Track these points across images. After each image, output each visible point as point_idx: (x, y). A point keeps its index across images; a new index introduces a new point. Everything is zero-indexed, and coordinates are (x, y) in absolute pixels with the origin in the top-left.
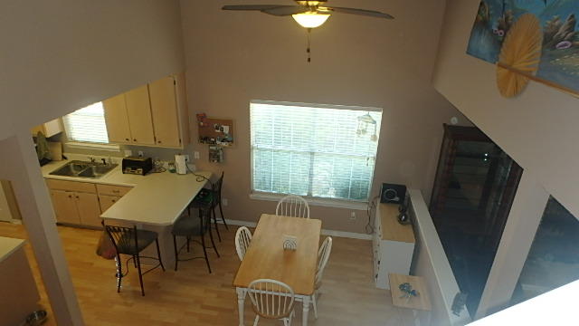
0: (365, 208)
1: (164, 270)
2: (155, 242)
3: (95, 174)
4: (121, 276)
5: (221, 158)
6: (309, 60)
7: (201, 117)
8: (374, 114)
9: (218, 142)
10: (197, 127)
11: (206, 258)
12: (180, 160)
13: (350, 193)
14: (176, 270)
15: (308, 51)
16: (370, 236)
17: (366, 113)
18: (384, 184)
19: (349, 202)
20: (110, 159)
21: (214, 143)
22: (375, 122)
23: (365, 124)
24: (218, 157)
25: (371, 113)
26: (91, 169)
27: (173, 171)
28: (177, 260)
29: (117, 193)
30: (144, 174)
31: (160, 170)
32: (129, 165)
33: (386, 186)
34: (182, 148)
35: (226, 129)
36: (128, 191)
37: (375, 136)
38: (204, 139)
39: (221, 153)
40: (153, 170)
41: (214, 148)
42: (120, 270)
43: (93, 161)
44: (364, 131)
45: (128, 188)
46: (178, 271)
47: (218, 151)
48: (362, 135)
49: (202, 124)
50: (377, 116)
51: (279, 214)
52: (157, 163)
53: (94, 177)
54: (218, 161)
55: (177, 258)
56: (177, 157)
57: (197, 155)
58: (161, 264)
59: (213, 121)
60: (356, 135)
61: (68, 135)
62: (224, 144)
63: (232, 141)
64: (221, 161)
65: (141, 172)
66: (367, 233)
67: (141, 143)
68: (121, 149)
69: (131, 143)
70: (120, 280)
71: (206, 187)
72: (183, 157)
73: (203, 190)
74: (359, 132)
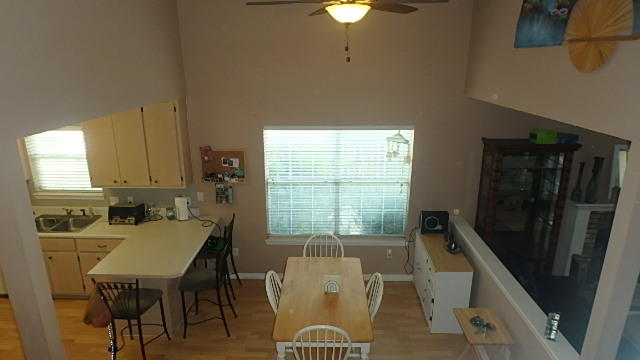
0: (403, 243)
1: (169, 339)
2: (158, 302)
3: (72, 229)
4: (116, 350)
5: (230, 197)
6: (349, 60)
7: (206, 151)
8: (405, 133)
9: (227, 179)
10: (201, 162)
11: (224, 319)
12: (180, 203)
13: (383, 227)
14: (185, 337)
15: (347, 49)
16: (411, 276)
17: (397, 132)
18: (423, 212)
19: (383, 238)
20: (91, 210)
21: (221, 180)
22: (407, 142)
23: (395, 144)
24: (227, 196)
25: (402, 132)
26: (67, 222)
27: (172, 218)
28: (186, 324)
29: (103, 247)
30: (136, 223)
31: (156, 218)
32: (117, 214)
33: (425, 214)
34: (184, 187)
35: (236, 163)
36: (117, 244)
37: (408, 157)
38: (210, 176)
39: (230, 190)
40: (147, 219)
41: (222, 186)
42: (115, 342)
43: (69, 213)
44: (395, 153)
45: (117, 241)
46: (188, 339)
47: (227, 190)
48: (393, 159)
49: (206, 158)
50: (409, 134)
51: (308, 255)
52: (152, 209)
53: (71, 231)
54: (227, 200)
55: (185, 320)
56: (178, 201)
57: (200, 196)
58: (166, 331)
59: (220, 153)
60: (386, 159)
61: (36, 184)
62: (234, 180)
63: (243, 177)
64: (231, 201)
65: (133, 222)
66: (407, 273)
67: (134, 184)
68: (105, 196)
69: (120, 186)
70: (115, 355)
71: (214, 235)
72: (185, 200)
73: (211, 237)
74: (389, 155)
